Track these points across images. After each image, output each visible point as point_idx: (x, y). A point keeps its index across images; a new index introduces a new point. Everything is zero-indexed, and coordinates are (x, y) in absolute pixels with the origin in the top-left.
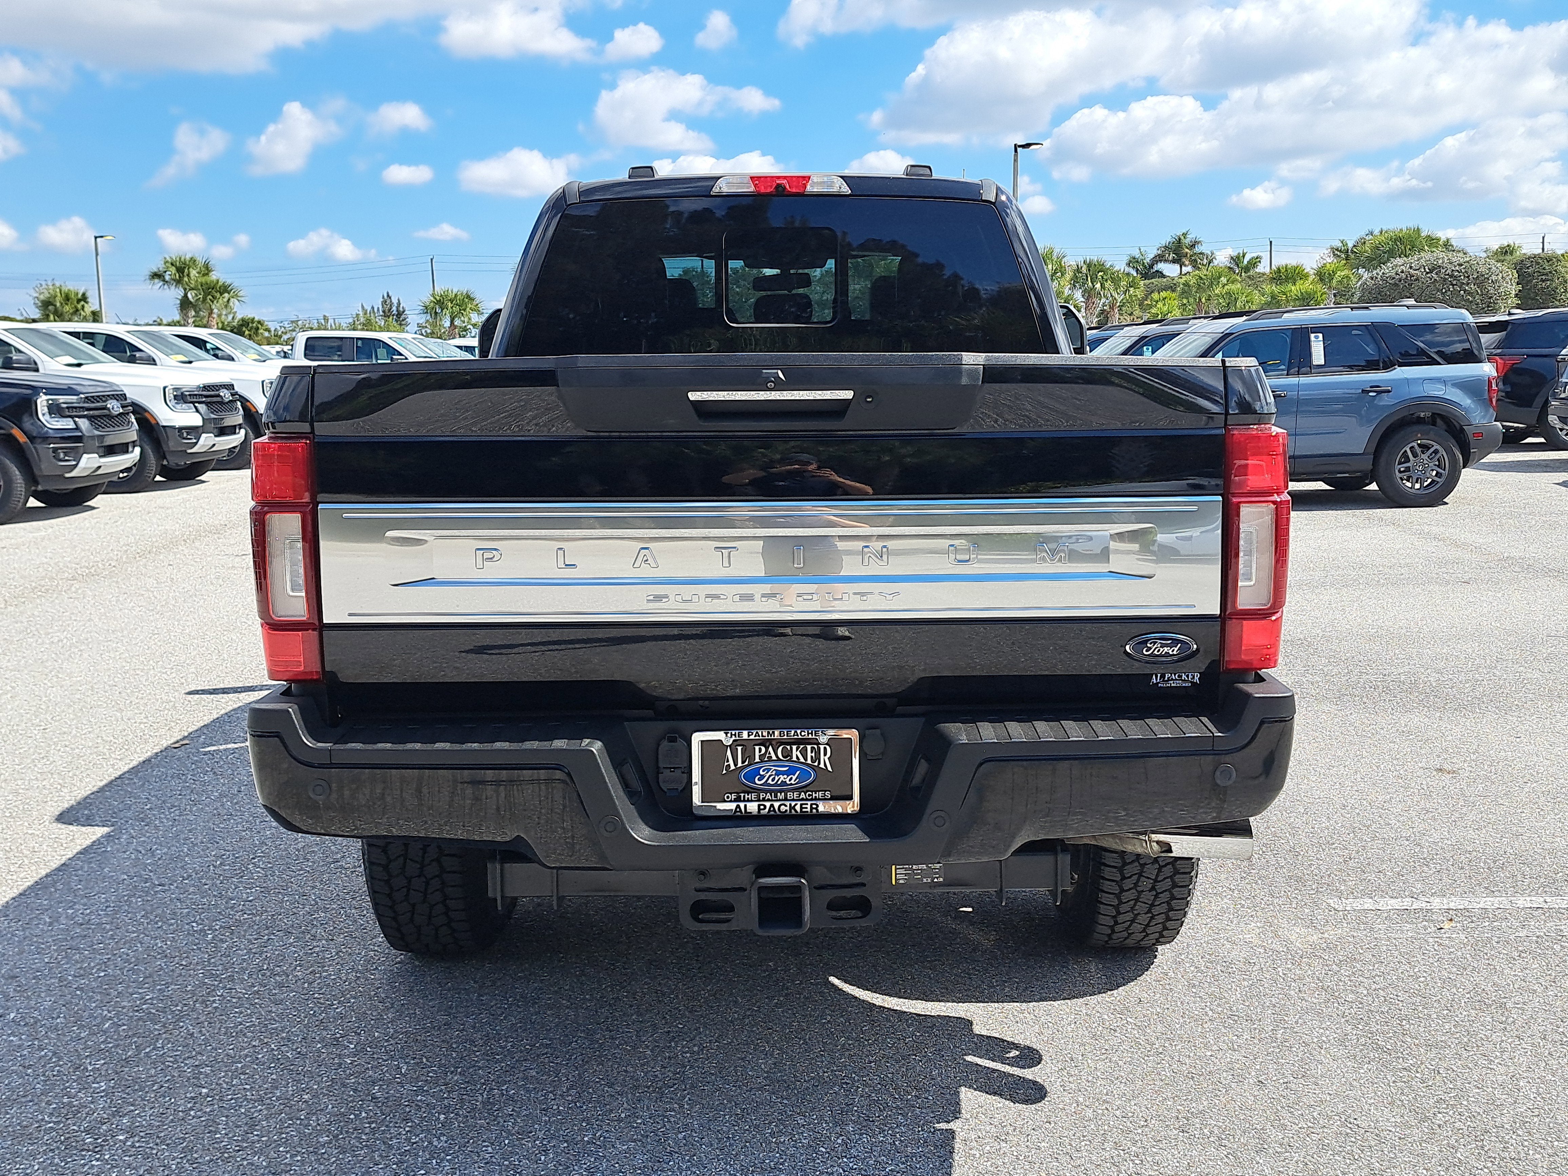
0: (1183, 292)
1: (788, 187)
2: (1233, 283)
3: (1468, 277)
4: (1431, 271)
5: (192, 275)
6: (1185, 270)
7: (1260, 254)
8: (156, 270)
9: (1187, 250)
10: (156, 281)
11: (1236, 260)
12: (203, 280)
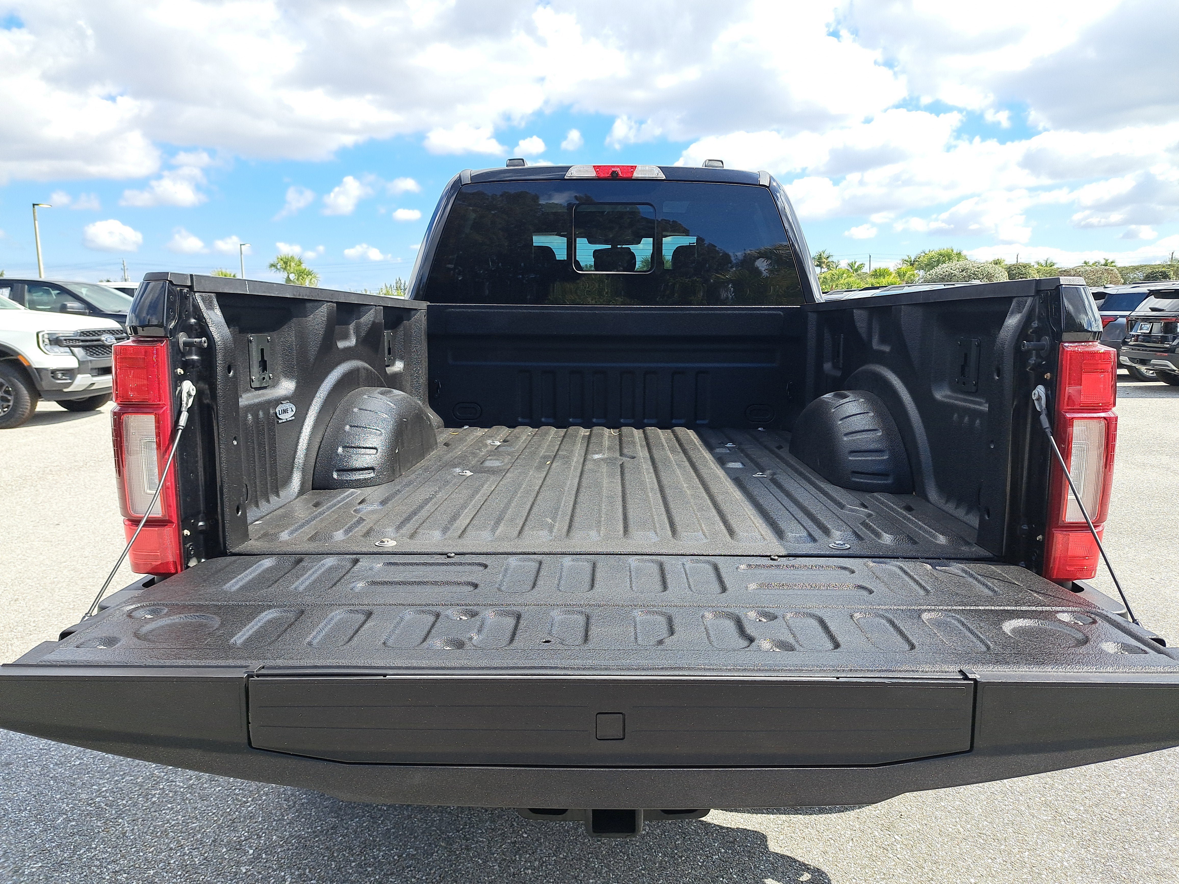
0: (823, 282)
1: (620, 173)
2: (850, 277)
3: (983, 275)
4: (962, 271)
5: (292, 266)
6: (823, 270)
7: (863, 262)
8: (272, 262)
9: (824, 260)
10: (273, 268)
11: (851, 265)
12: (298, 268)
